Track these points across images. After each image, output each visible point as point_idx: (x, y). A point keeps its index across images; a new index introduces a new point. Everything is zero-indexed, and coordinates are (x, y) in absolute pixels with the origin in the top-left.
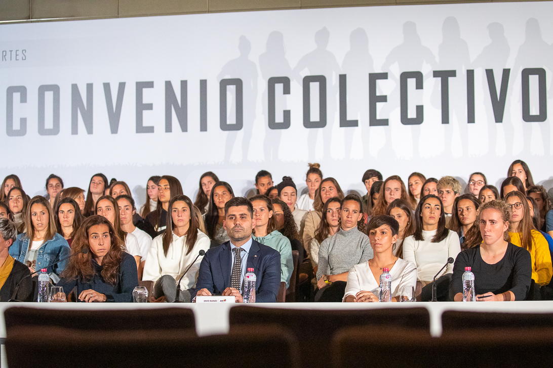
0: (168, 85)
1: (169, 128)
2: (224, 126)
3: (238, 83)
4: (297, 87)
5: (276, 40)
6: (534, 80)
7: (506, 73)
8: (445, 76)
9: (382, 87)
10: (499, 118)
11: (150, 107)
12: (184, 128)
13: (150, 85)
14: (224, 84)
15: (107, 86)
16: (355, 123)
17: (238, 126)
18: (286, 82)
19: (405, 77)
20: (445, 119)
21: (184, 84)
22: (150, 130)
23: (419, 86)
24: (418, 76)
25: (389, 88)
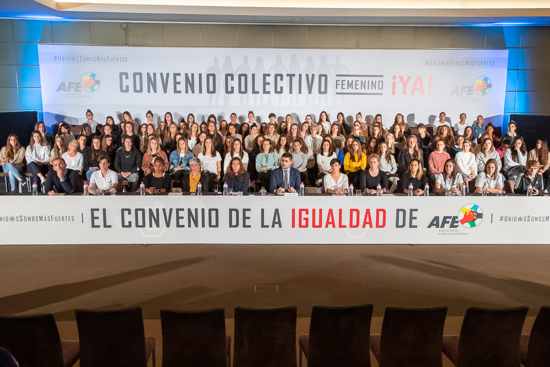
0: (186, 75)
1: (187, 92)
2: (209, 92)
3: (214, 75)
4: (236, 78)
5: (228, 60)
6: (323, 79)
7: (313, 75)
8: (291, 76)
9: (268, 79)
10: (310, 92)
11: (179, 83)
12: (193, 92)
13: (179, 74)
14: (208, 75)
15: (162, 74)
16: (258, 92)
17: (214, 92)
18: (232, 76)
19: (276, 76)
20: (291, 92)
21: (193, 75)
22: (180, 92)
23: (282, 79)
24: (281, 76)
25: (270, 79)
